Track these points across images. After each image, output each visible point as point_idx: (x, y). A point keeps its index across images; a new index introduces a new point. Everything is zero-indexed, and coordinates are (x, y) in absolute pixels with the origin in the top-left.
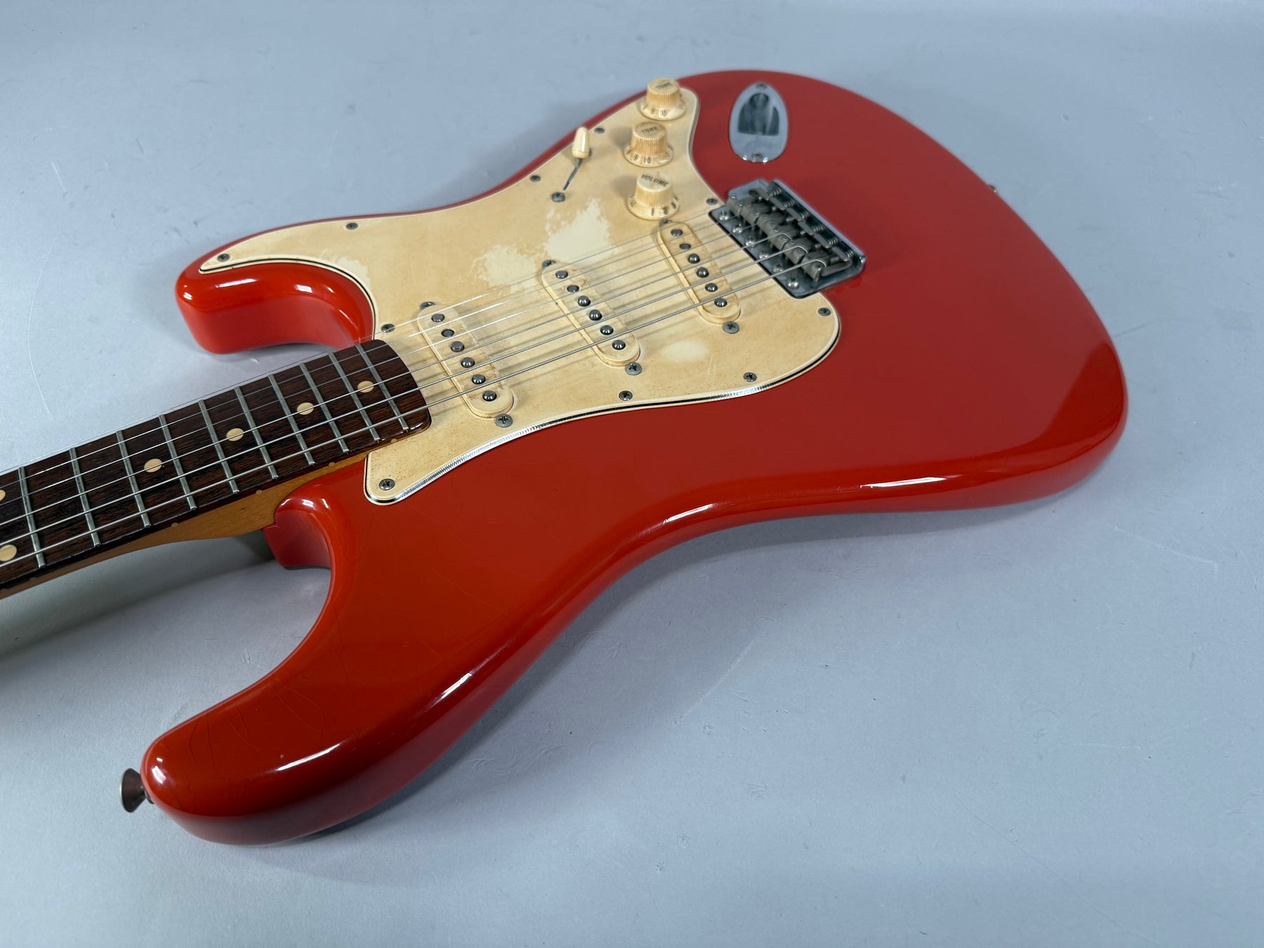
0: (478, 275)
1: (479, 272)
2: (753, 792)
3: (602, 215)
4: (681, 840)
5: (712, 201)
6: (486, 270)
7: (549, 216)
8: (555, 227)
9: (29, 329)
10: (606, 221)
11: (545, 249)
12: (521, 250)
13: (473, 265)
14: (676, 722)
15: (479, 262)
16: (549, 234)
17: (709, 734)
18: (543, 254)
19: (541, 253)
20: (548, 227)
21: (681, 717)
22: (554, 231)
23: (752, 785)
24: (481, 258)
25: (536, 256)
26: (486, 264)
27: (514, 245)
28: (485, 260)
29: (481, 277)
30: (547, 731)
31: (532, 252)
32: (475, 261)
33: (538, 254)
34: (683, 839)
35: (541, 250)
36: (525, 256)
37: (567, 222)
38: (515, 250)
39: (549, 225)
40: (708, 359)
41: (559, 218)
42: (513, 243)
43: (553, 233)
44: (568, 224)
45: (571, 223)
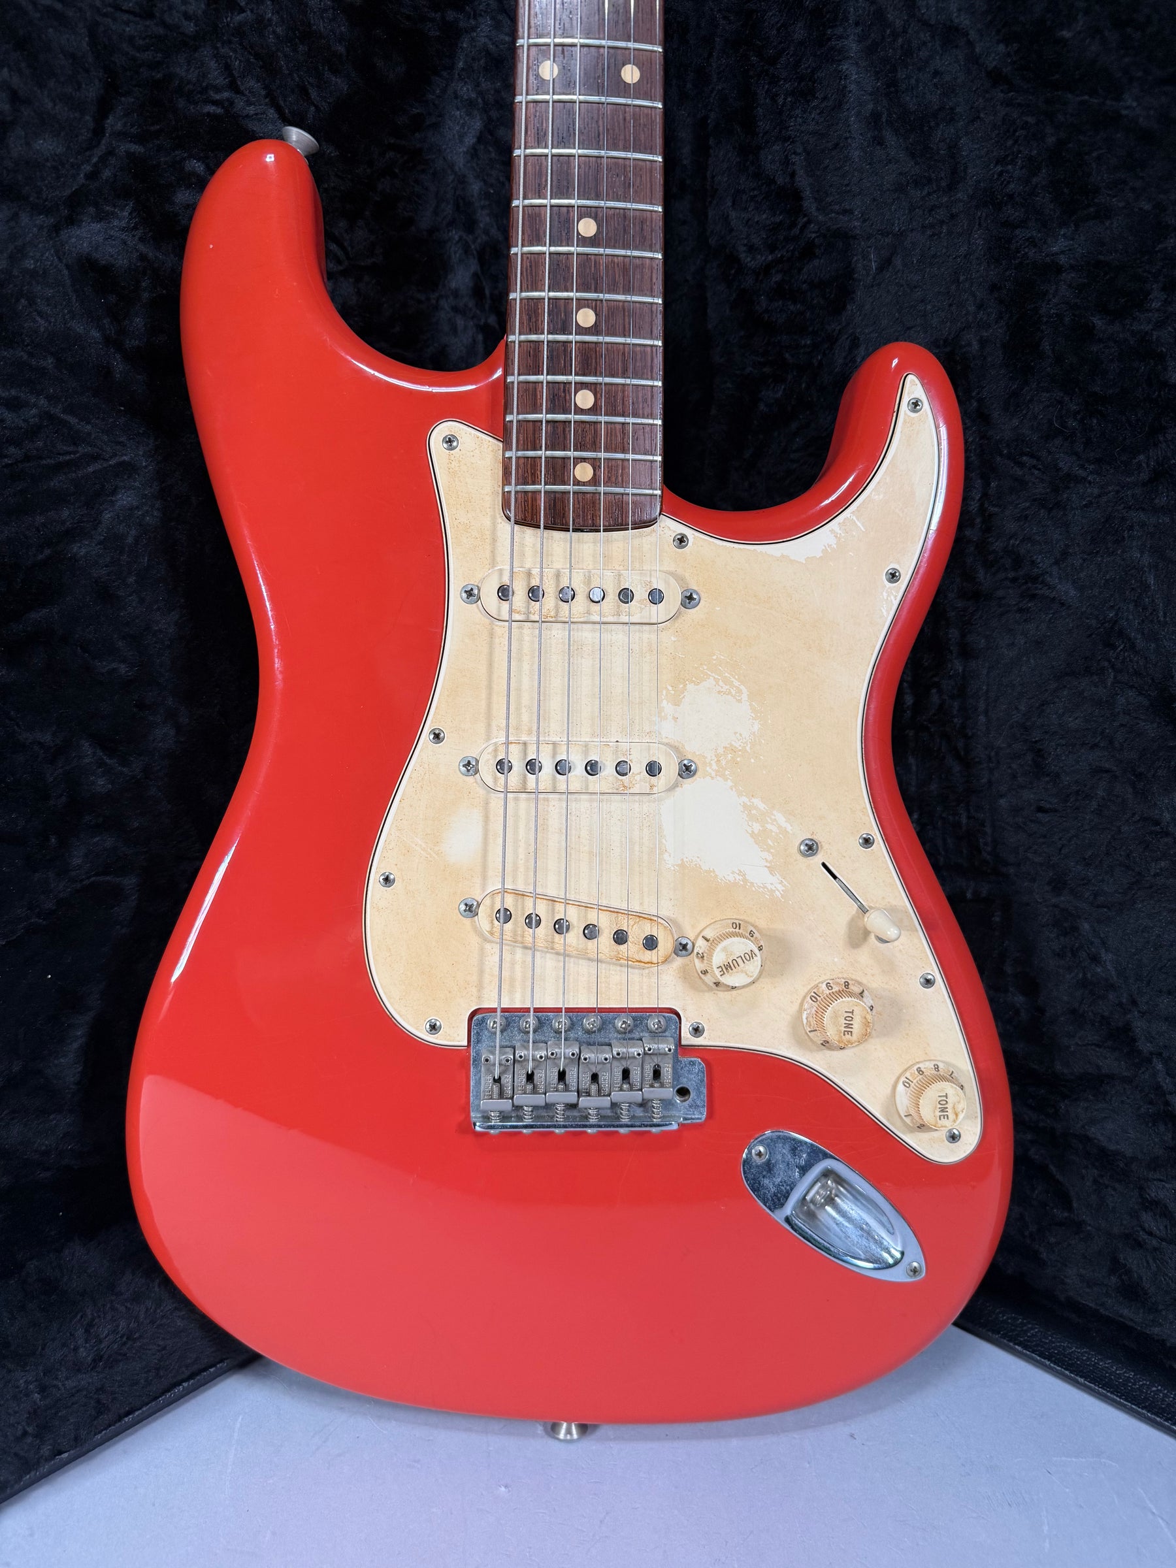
0: (716, 680)
1: (721, 683)
3: (745, 880)
5: (697, 1031)
6: (719, 692)
7: (780, 818)
8: (754, 812)
10: (731, 878)
11: (719, 780)
12: (734, 752)
13: (736, 683)
15: (740, 692)
16: (745, 799)
18: (713, 774)
19: (717, 771)
20: (760, 804)
24: (745, 697)
25: (713, 763)
26: (730, 698)
28: (739, 701)
29: (712, 681)
31: (723, 762)
32: (742, 687)
33: (715, 767)
35: (719, 773)
37: (756, 832)
38: (737, 744)
39: (762, 808)
40: (437, 854)
41: (769, 826)
42: (751, 749)
43: (745, 806)
44: (753, 831)
45: (752, 836)
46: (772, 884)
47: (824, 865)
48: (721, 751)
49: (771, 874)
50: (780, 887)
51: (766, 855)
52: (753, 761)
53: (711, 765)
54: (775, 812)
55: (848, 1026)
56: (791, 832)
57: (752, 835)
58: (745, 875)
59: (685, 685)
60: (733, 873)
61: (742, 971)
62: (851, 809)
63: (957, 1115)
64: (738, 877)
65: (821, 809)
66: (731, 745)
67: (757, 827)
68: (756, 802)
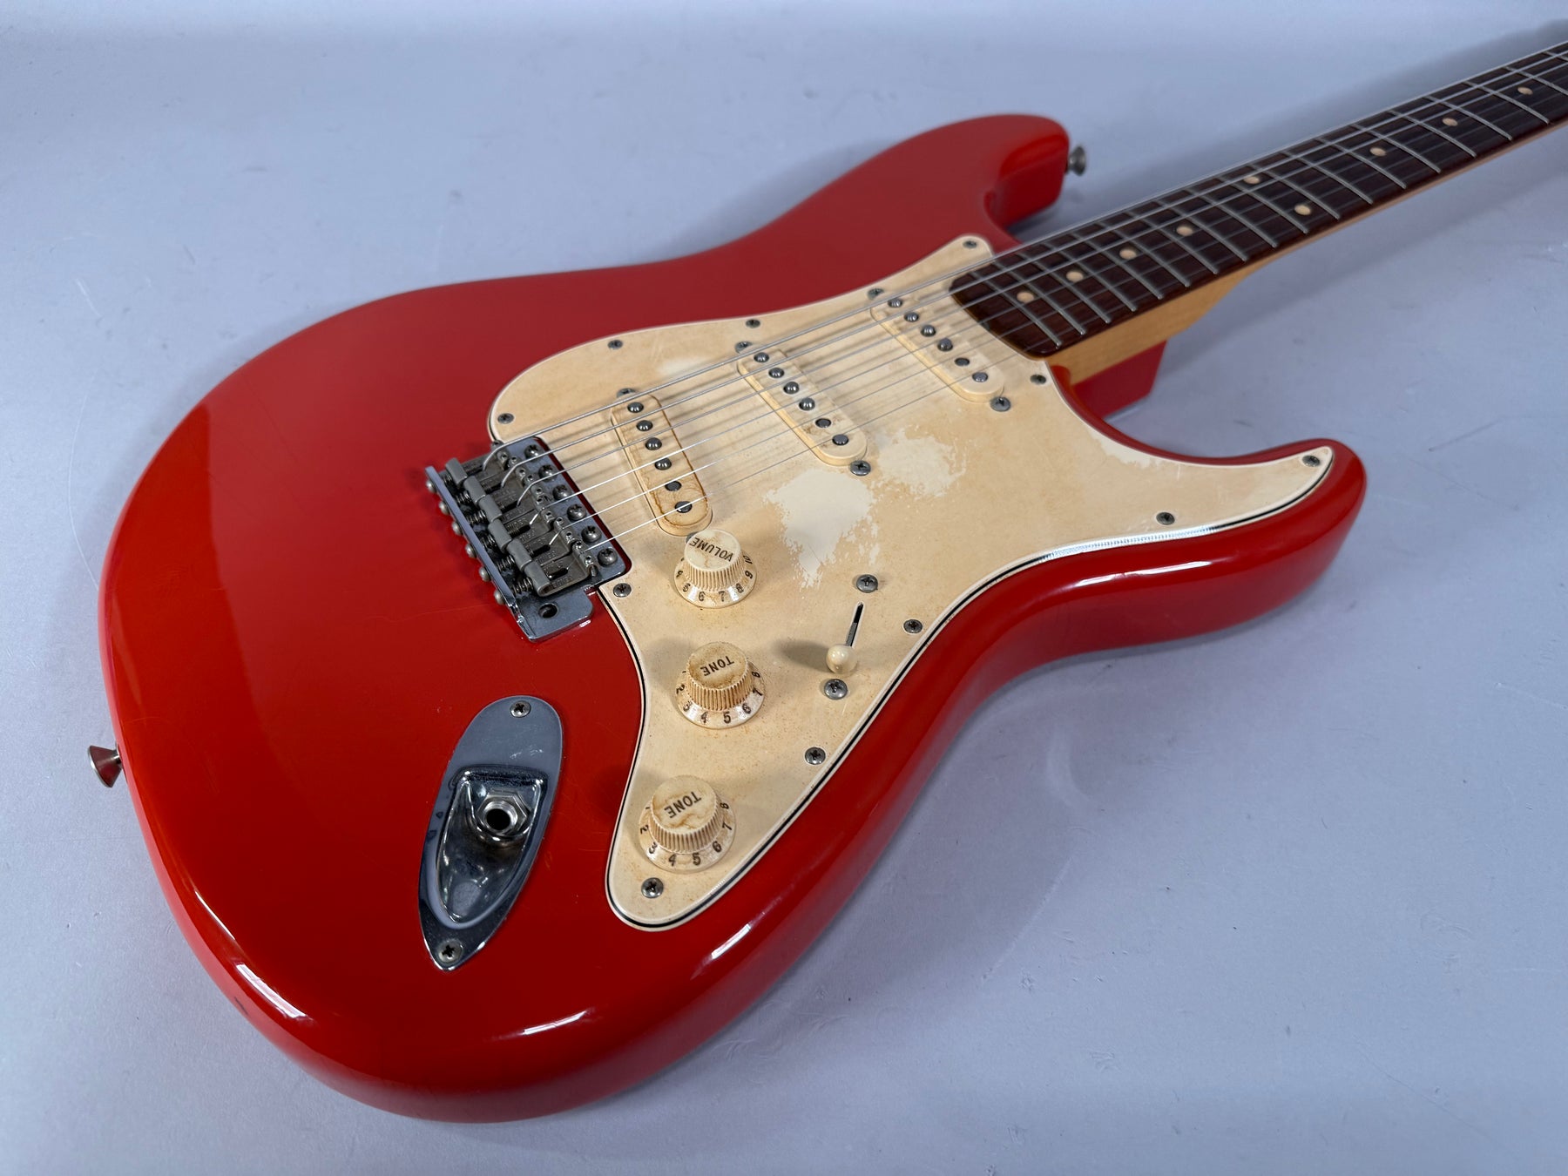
0: (953, 450)
1: (954, 455)
2: (1099, 1063)
3: (796, 555)
4: (1014, 1132)
5: (623, 589)
6: (945, 458)
7: (876, 551)
8: (864, 530)
9: (70, 498)
10: (789, 544)
11: (872, 493)
12: (905, 491)
13: (964, 464)
14: (985, 977)
15: (959, 470)
16: (870, 518)
17: (1030, 989)
18: (872, 487)
19: (877, 488)
20: (875, 530)
21: (991, 970)
22: (864, 522)
23: (1096, 1053)
24: (958, 475)
25: (882, 482)
26: (947, 466)
27: (916, 499)
28: (951, 473)
29: (950, 448)
30: (817, 998)
31: (888, 489)
32: (964, 470)
33: (879, 485)
34: (1017, 1132)
35: (877, 491)
36: (897, 482)
37: (848, 540)
39: (872, 533)
40: (658, 360)
41: (861, 547)
42: (918, 500)
43: (865, 520)
44: (845, 538)
45: (841, 539)
46: (809, 575)
47: (861, 605)
49: (818, 570)
50: (811, 583)
51: (833, 558)
52: (909, 506)
53: (879, 482)
54: (877, 545)
56: (870, 565)
58: (800, 551)
59: (928, 435)
60: (795, 543)
62: (932, 597)
63: (682, 823)
64: (794, 548)
65: (911, 575)
66: (909, 486)
67: (853, 538)
68: (875, 527)
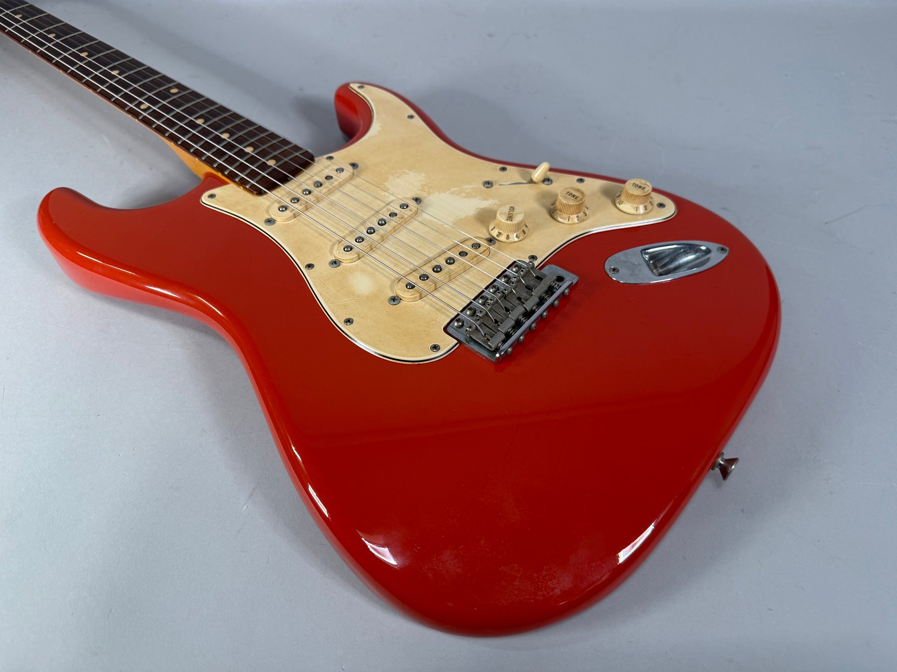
1: (394, 175)
13: (400, 171)
15: (404, 172)
19: (427, 193)
31: (427, 190)
32: (403, 170)
33: (425, 193)
38: (424, 183)
40: (358, 297)
42: (430, 180)
43: (450, 193)
46: (492, 202)
47: (500, 185)
48: (421, 188)
49: (487, 200)
50: (496, 201)
51: (478, 198)
52: (435, 182)
53: (422, 194)
54: (463, 187)
55: (574, 196)
56: (476, 187)
57: (465, 197)
58: (480, 208)
59: (383, 185)
60: (475, 211)
61: (517, 213)
62: (485, 167)
64: (479, 210)
65: (476, 174)
66: (422, 185)
67: (463, 195)
68: (453, 189)
